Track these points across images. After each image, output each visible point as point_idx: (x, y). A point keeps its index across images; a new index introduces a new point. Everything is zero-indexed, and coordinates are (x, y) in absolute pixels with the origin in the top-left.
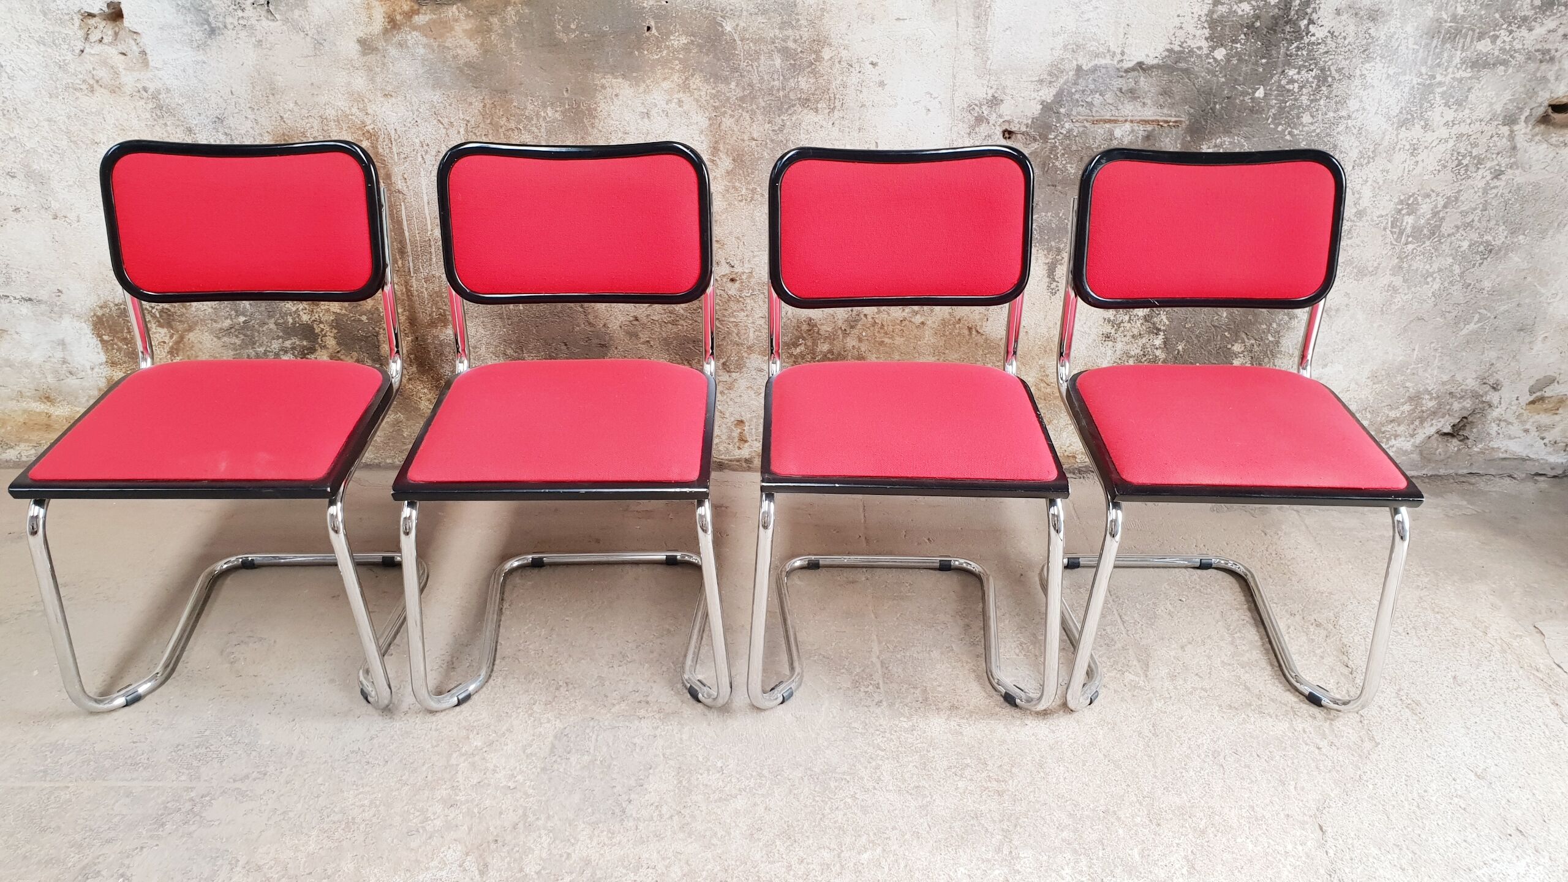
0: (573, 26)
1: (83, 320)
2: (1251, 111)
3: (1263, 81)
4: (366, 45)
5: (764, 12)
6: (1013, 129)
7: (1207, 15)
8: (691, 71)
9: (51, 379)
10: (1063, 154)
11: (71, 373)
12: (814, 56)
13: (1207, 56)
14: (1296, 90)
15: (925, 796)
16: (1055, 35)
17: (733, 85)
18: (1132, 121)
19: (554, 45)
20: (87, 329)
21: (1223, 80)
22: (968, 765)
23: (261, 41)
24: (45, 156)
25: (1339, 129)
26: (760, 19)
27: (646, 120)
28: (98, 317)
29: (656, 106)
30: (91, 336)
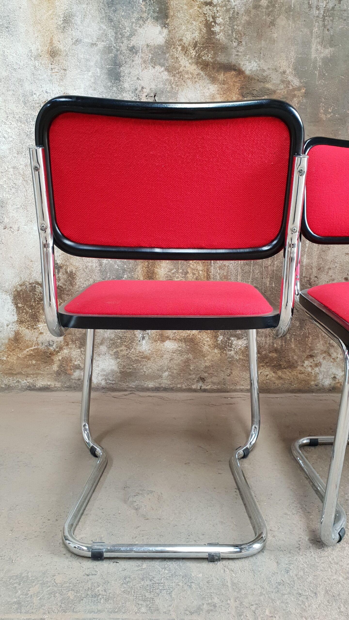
0: (330, 110)
1: (8, 294)
20: (9, 299)
24: (7, 190)
28: (17, 291)
30: (11, 304)
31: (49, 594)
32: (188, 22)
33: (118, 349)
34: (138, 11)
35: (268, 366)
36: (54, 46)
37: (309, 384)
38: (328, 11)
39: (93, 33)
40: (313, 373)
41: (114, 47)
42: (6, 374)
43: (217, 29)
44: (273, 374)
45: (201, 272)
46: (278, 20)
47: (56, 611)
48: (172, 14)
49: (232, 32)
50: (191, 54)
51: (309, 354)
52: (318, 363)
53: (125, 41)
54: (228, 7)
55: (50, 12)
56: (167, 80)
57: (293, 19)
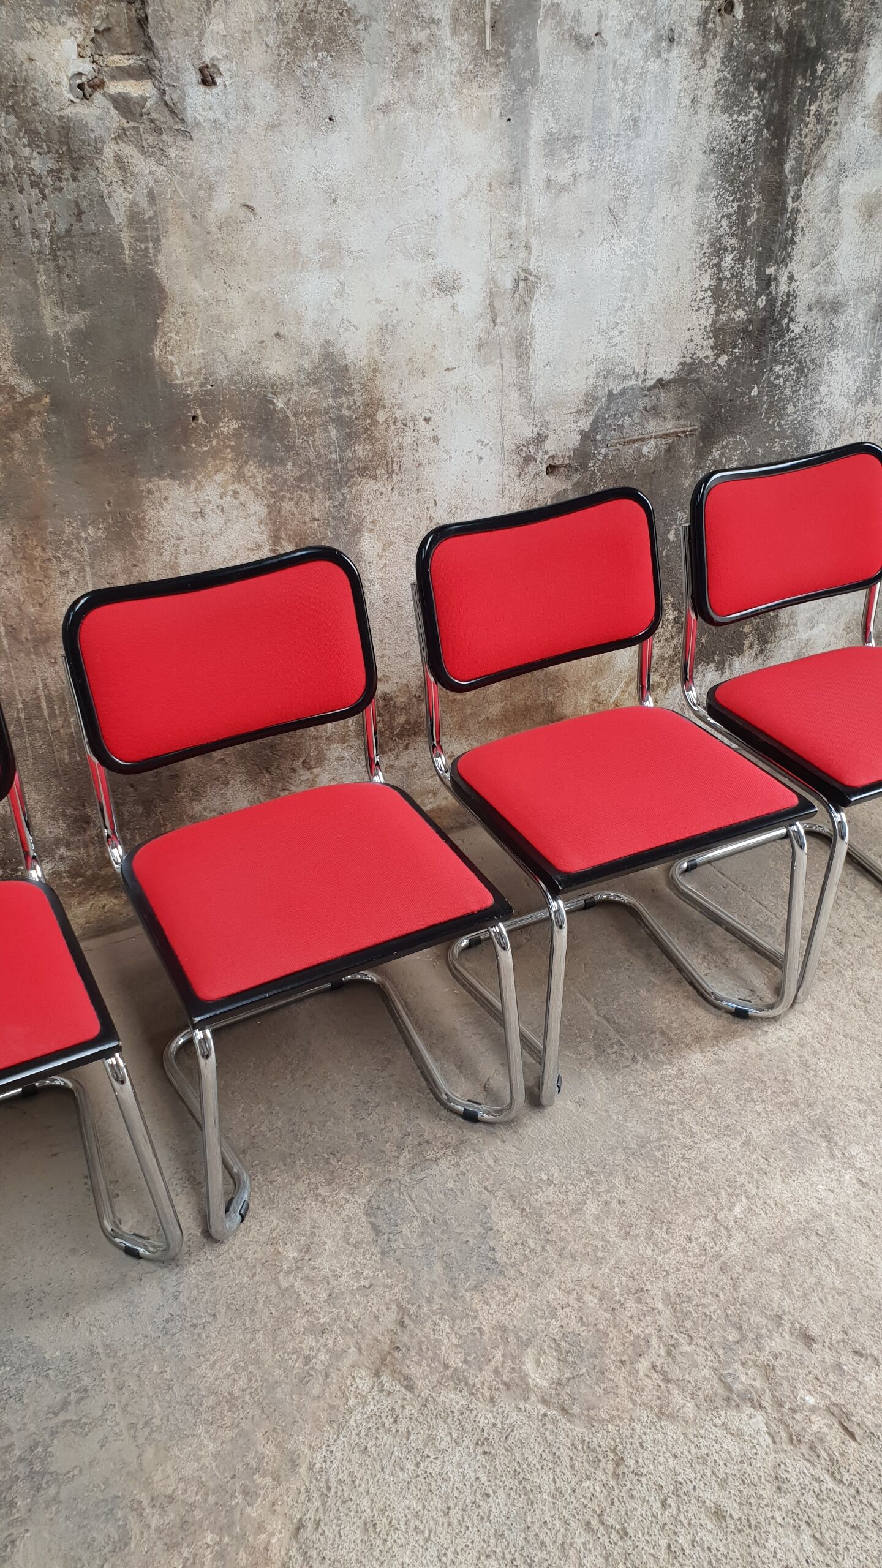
0: (109, 429)
2: (749, 410)
3: (756, 381)
5: (316, 382)
6: (557, 463)
7: (711, 325)
8: (245, 458)
10: (601, 480)
12: (369, 421)
13: (713, 364)
14: (781, 384)
15: (740, 1134)
16: (589, 363)
17: (289, 466)
18: (655, 437)
19: (87, 453)
21: (726, 384)
22: (750, 1089)
25: (814, 414)
26: (313, 390)
27: (200, 520)
29: (210, 502)
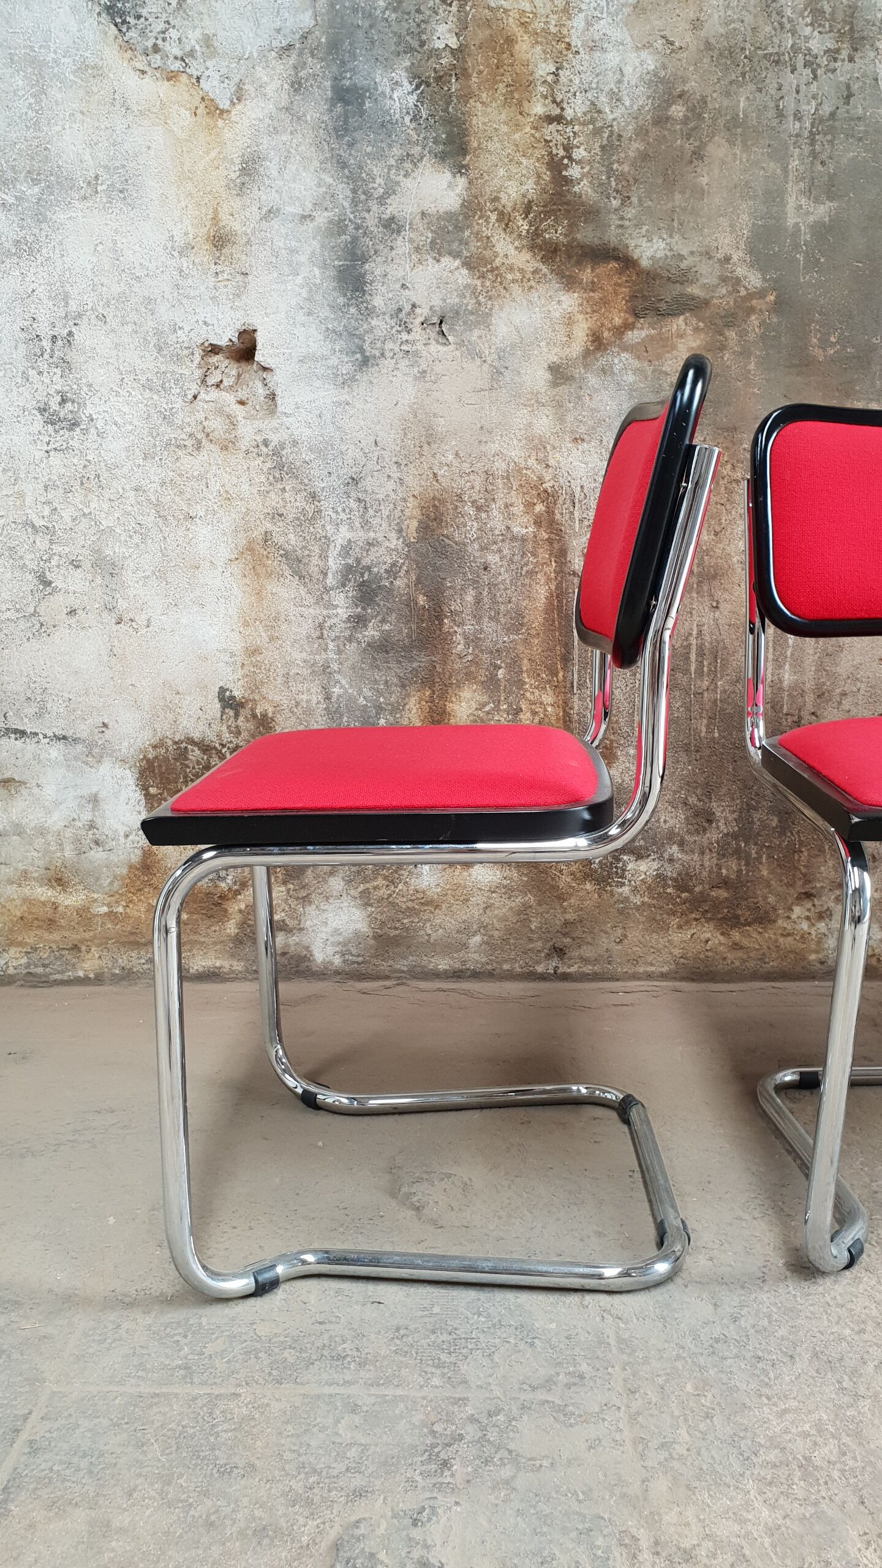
1: (127, 766)
4: (559, 374)
9: (69, 852)
11: (97, 843)
20: (129, 778)
23: (425, 372)
24: (122, 538)
28: (148, 761)
30: (134, 788)
31: (246, 1353)
32: (511, 161)
33: (367, 885)
34: (400, 142)
35: (708, 920)
36: (221, 224)
37: (804, 959)
38: (821, 121)
39: (305, 193)
40: (814, 933)
41: (350, 220)
42: (124, 944)
43: (574, 172)
44: (722, 938)
45: (549, 709)
46: (711, 149)
47: (261, 1381)
48: (475, 144)
49: (609, 178)
50: (518, 228)
51: (803, 891)
52: (824, 912)
53: (375, 208)
54: (599, 124)
55: (213, 154)
56: (467, 286)
57: (744, 142)
